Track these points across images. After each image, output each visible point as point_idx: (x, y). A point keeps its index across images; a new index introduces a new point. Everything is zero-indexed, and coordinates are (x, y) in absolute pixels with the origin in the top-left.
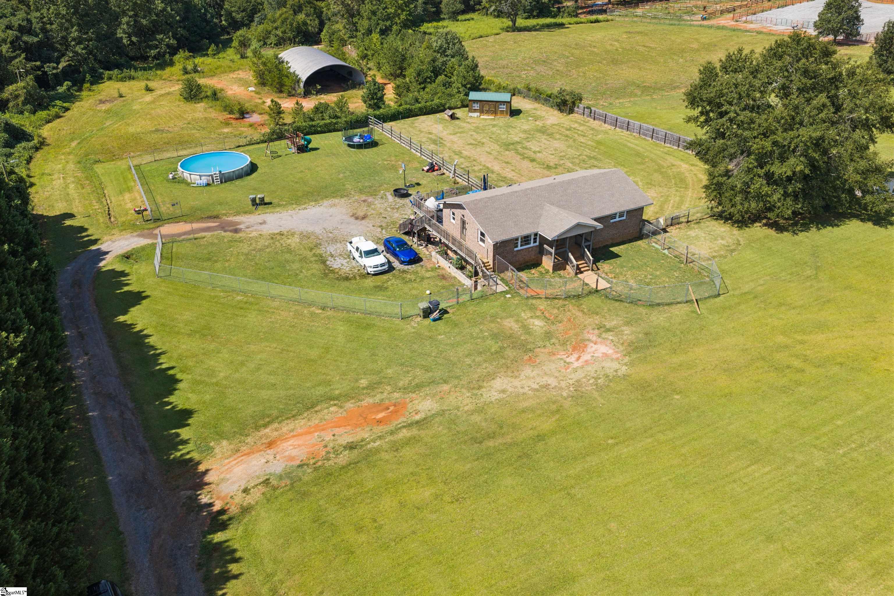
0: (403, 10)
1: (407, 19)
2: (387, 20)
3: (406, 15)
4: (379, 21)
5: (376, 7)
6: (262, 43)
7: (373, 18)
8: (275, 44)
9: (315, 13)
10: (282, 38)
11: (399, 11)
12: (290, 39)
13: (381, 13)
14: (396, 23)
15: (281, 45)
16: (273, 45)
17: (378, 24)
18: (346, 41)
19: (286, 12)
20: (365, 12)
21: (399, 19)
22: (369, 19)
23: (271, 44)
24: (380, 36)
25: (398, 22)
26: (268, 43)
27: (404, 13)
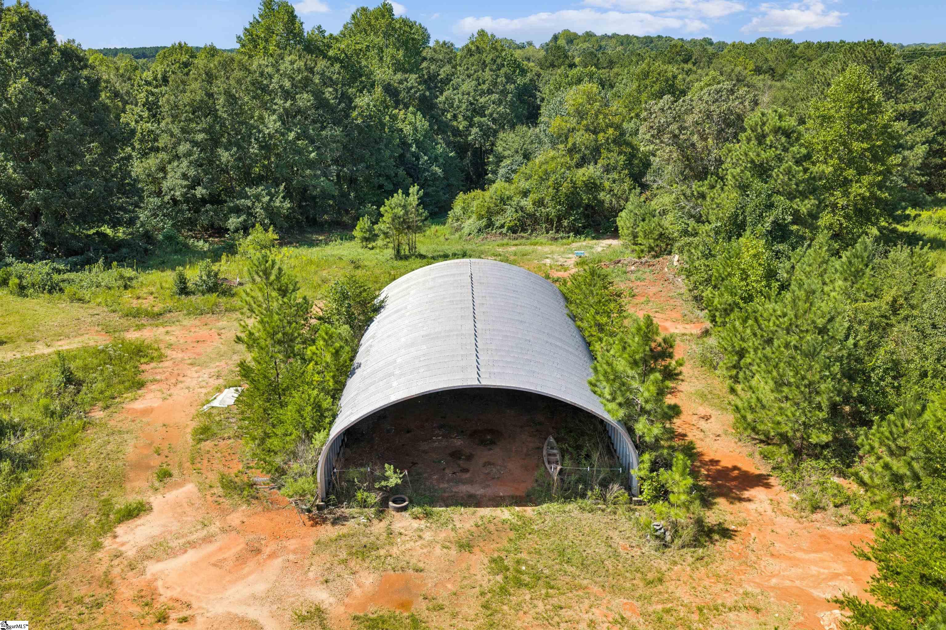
0: (862, 171)
1: (873, 196)
2: (804, 195)
3: (871, 185)
4: (777, 198)
5: (771, 153)
6: (484, 222)
7: (757, 184)
8: (509, 228)
9: (629, 163)
10: (532, 216)
11: (850, 173)
12: (549, 221)
13: (788, 172)
14: (834, 206)
15: (524, 230)
16: (504, 230)
17: (770, 206)
18: (674, 240)
19: (553, 158)
20: (734, 165)
21: (846, 194)
22: (744, 188)
23: (502, 226)
24: (769, 245)
25: (842, 202)
26: (498, 224)
27: (866, 179)
